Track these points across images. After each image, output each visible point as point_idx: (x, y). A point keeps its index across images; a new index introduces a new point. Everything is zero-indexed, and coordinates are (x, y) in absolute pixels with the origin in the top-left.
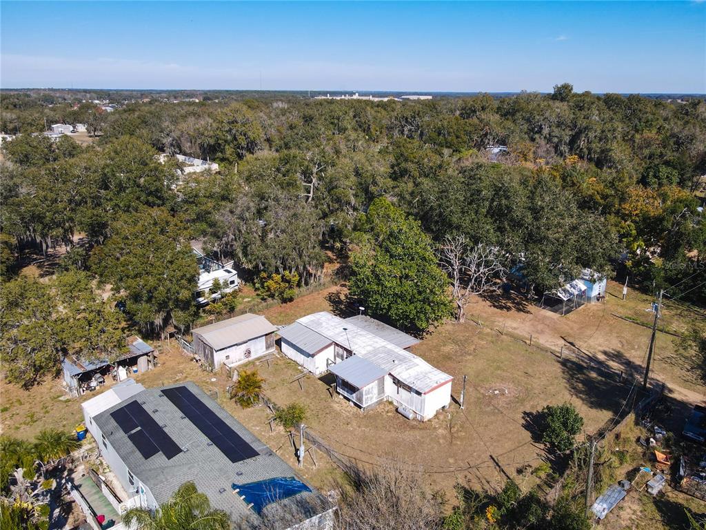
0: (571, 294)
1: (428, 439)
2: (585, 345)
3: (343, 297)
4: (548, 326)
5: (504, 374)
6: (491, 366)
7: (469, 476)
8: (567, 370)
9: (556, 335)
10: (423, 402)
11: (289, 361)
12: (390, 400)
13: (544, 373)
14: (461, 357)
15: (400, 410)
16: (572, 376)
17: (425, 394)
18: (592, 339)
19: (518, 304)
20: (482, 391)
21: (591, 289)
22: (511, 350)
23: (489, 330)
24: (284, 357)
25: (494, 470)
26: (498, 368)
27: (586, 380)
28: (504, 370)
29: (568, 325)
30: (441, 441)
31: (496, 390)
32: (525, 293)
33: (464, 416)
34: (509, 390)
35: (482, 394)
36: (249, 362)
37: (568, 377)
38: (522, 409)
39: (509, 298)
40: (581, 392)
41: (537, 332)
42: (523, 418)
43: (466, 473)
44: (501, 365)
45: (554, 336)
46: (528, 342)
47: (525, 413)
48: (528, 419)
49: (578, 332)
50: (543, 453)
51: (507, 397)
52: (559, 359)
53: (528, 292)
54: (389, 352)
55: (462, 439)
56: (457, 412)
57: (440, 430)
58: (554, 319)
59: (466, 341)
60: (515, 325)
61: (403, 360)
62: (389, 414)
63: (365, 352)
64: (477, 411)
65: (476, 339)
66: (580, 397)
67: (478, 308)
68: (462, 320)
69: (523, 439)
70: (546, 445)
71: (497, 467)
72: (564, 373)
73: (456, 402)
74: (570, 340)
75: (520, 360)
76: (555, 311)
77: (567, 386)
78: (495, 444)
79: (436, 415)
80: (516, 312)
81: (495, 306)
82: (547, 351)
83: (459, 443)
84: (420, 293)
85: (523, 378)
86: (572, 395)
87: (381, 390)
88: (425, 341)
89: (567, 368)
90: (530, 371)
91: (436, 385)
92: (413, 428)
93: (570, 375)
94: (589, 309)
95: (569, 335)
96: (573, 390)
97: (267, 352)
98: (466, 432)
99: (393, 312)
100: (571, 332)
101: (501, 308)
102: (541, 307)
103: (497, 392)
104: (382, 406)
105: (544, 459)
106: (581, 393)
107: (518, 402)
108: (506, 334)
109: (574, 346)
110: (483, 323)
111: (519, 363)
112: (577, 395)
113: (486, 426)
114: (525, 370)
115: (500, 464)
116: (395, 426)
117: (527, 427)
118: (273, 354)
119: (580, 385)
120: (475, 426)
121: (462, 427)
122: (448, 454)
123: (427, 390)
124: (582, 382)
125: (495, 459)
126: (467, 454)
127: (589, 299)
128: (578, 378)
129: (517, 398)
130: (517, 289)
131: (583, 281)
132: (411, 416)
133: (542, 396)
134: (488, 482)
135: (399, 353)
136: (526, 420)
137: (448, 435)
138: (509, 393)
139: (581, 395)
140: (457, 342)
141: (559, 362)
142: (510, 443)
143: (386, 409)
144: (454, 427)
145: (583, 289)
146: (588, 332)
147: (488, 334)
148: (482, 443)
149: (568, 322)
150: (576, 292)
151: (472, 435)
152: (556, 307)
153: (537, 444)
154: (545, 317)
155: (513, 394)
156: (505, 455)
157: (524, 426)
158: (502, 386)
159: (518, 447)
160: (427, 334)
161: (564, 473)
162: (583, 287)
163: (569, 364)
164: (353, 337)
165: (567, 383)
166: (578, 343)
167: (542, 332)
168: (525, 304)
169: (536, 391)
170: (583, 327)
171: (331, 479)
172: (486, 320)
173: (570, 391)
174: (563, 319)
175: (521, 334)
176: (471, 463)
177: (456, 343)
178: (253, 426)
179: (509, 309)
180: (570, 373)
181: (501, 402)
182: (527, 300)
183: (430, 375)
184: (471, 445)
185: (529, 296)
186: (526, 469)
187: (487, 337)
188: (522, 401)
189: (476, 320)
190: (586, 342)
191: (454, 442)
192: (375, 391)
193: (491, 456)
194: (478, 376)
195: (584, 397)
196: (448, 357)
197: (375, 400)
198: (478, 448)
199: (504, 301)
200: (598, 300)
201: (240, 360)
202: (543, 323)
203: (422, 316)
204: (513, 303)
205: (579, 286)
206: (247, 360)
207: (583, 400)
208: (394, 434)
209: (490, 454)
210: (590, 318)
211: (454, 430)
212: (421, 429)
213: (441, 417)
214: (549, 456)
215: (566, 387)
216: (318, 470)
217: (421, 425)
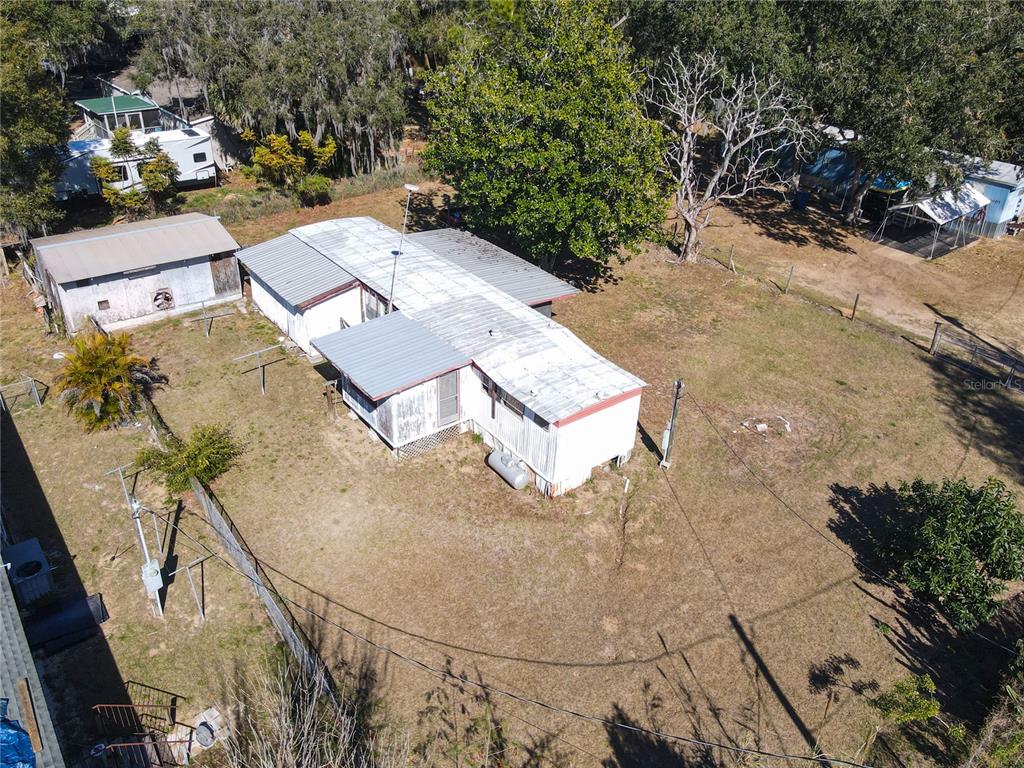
0: (954, 212)
1: (555, 551)
2: (988, 324)
3: (438, 202)
4: (894, 279)
5: (785, 382)
6: (752, 361)
7: (659, 686)
8: (947, 380)
9: (913, 300)
10: (551, 447)
11: (262, 322)
12: (476, 432)
13: (888, 387)
14: (678, 337)
15: (494, 459)
16: (963, 397)
17: (557, 424)
18: (1004, 313)
19: (823, 232)
20: (724, 422)
21: (1000, 203)
22: (802, 327)
23: (752, 282)
24: (255, 313)
25: (740, 667)
26: (770, 367)
27: (1001, 408)
28: (784, 373)
29: (940, 279)
30: (592, 558)
31: (760, 422)
32: (840, 212)
33: (667, 487)
34: (797, 424)
35: (724, 429)
36: (169, 320)
37: (951, 398)
38: (830, 478)
39: (803, 220)
40: (990, 439)
41: (868, 292)
42: (833, 502)
43: (650, 672)
44: (778, 361)
45: (908, 301)
46: (847, 312)
47: (837, 489)
48: (847, 507)
49: (967, 295)
50: (891, 617)
51: (791, 442)
52: (926, 354)
53: (847, 210)
54: (487, 310)
55: (650, 555)
56: (650, 475)
57: (594, 527)
58: (907, 266)
59: (694, 301)
60: (814, 274)
61: (517, 330)
62: (466, 469)
63: (427, 306)
64: (705, 474)
65: (719, 300)
66: (990, 455)
67: (732, 236)
68: (691, 258)
69: (832, 569)
70: (899, 593)
71: (749, 659)
72: (939, 387)
73: (652, 446)
74: (950, 312)
75: (826, 351)
76: (911, 250)
77: (952, 421)
78: (749, 578)
79: (590, 481)
80: (819, 249)
81: (770, 235)
82: (893, 334)
83: (641, 567)
84: (585, 170)
85: (832, 395)
86: (966, 447)
87: (450, 403)
88: (598, 297)
89: (948, 376)
90: (851, 379)
91: (593, 401)
92: (521, 512)
93: (957, 393)
94: (991, 249)
95: (946, 301)
96: (968, 434)
97: (221, 301)
98: (665, 535)
99: (518, 217)
100: (950, 294)
101: (785, 238)
102: (875, 240)
103: (762, 427)
104: (451, 446)
105: (895, 639)
106: (990, 443)
107: (818, 458)
108: (792, 292)
109: (960, 326)
110: (738, 265)
111: (822, 358)
112: (979, 448)
113: (727, 520)
114: (838, 377)
115: (758, 648)
116: (473, 505)
117: (843, 530)
118: (235, 307)
119: (987, 422)
120: (694, 518)
121: (658, 518)
122: (603, 603)
123: (563, 415)
124: (990, 413)
125: (746, 629)
126: (660, 607)
127: (992, 227)
128: (979, 404)
129: (814, 445)
130: (824, 205)
131: (982, 187)
132: (519, 480)
133: (884, 444)
134: (716, 712)
135: (513, 313)
136: (841, 511)
137: (616, 542)
138: (795, 430)
139: (992, 448)
140: (675, 302)
141: (924, 360)
142: (791, 577)
143: (461, 455)
144: (635, 518)
145: (981, 205)
146: (995, 298)
147: (749, 290)
148: (710, 573)
149: (943, 274)
150: (966, 209)
151: (683, 546)
152: (911, 242)
153: (872, 588)
154: (886, 261)
155: (804, 434)
156: (775, 618)
157: (834, 527)
158: (778, 412)
159: (817, 593)
160: (606, 282)
161: (983, 724)
162: (983, 201)
163: (951, 368)
164: (410, 272)
165: (948, 413)
166: (968, 320)
167: (879, 292)
168: (839, 234)
169: (868, 432)
170: (978, 286)
171: (228, 667)
172: (749, 260)
173: (960, 435)
174: (931, 267)
175: (829, 294)
176: (668, 638)
177: (672, 305)
178: (88, 481)
179: (801, 241)
180: (957, 388)
181: (773, 455)
182: (844, 225)
183: (581, 374)
184: (676, 578)
185: (852, 216)
186: (838, 670)
187: (748, 298)
188: (831, 456)
189: (724, 259)
190: (990, 318)
191: (629, 565)
192: (432, 406)
193: (732, 618)
194: (716, 384)
195: (999, 452)
196: (647, 335)
197: (430, 429)
198: (696, 590)
199: (791, 227)
200: (1010, 232)
201: (141, 314)
202: (882, 273)
203: (586, 227)
204: (813, 230)
205: (973, 196)
206: (162, 315)
207: (997, 460)
208: (461, 529)
209: (727, 610)
210: (993, 268)
211: (633, 527)
212: (543, 518)
213: (605, 487)
214: (913, 631)
215: (948, 424)
216: (206, 630)
217: (544, 507)
